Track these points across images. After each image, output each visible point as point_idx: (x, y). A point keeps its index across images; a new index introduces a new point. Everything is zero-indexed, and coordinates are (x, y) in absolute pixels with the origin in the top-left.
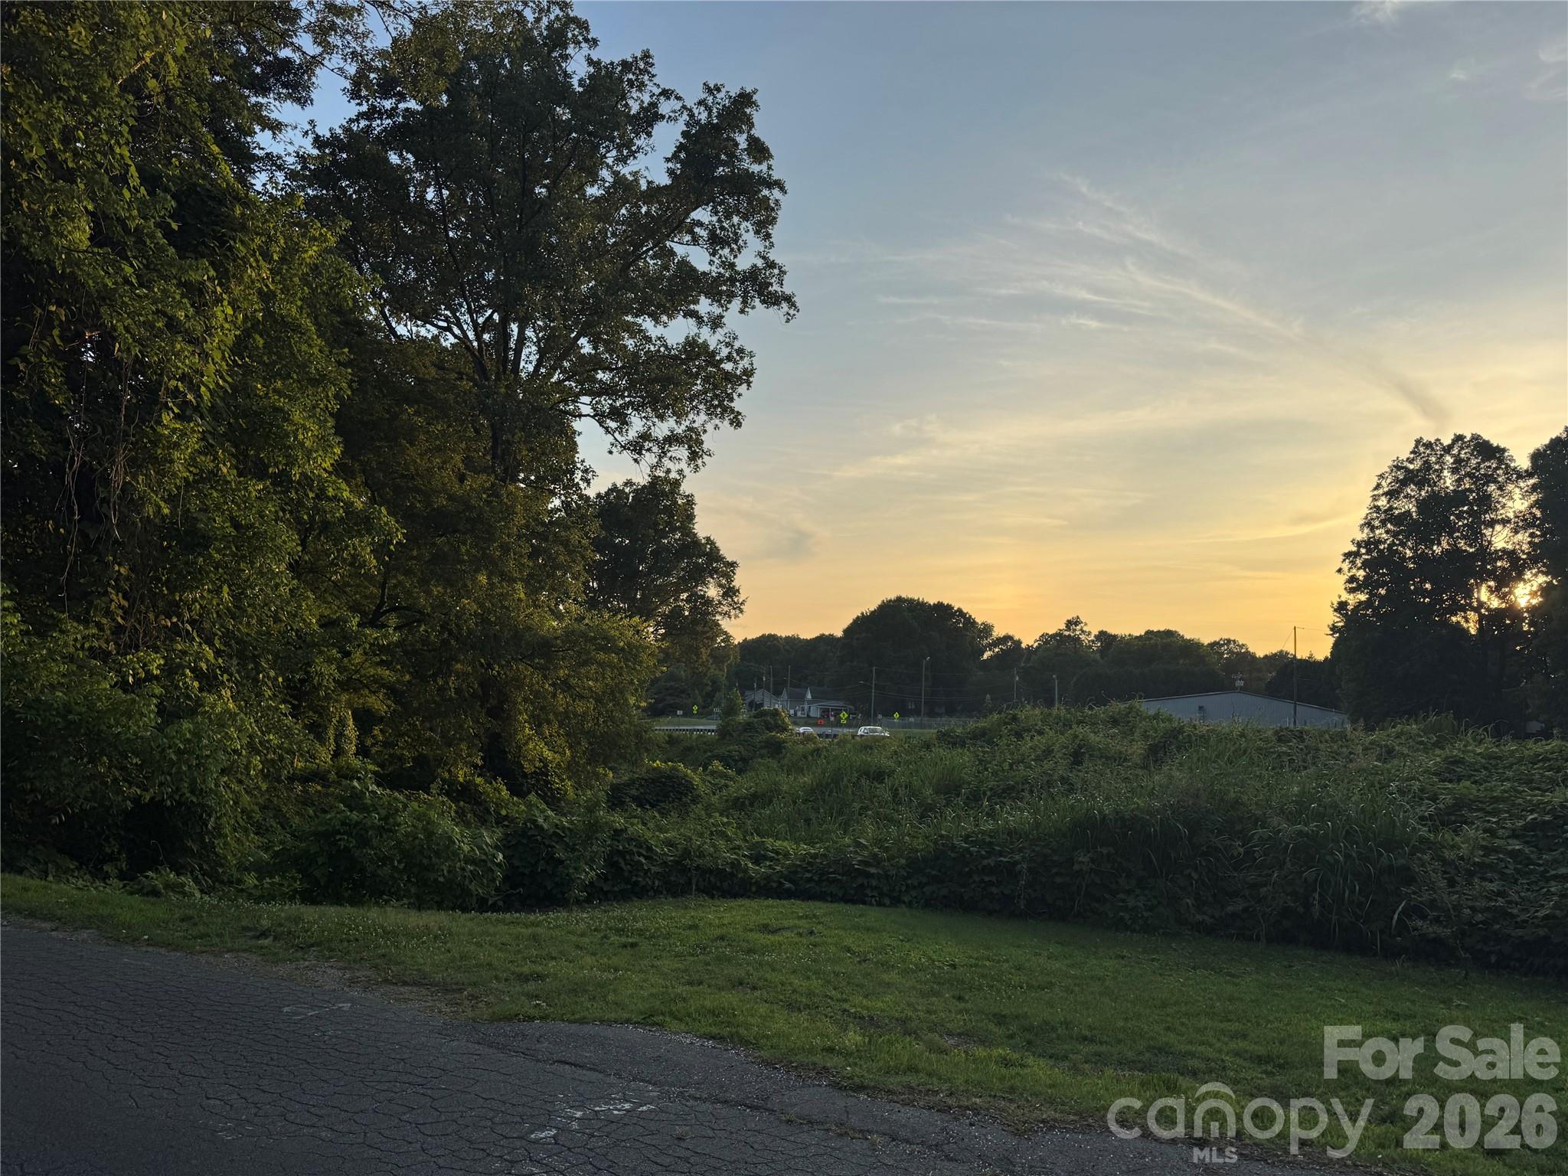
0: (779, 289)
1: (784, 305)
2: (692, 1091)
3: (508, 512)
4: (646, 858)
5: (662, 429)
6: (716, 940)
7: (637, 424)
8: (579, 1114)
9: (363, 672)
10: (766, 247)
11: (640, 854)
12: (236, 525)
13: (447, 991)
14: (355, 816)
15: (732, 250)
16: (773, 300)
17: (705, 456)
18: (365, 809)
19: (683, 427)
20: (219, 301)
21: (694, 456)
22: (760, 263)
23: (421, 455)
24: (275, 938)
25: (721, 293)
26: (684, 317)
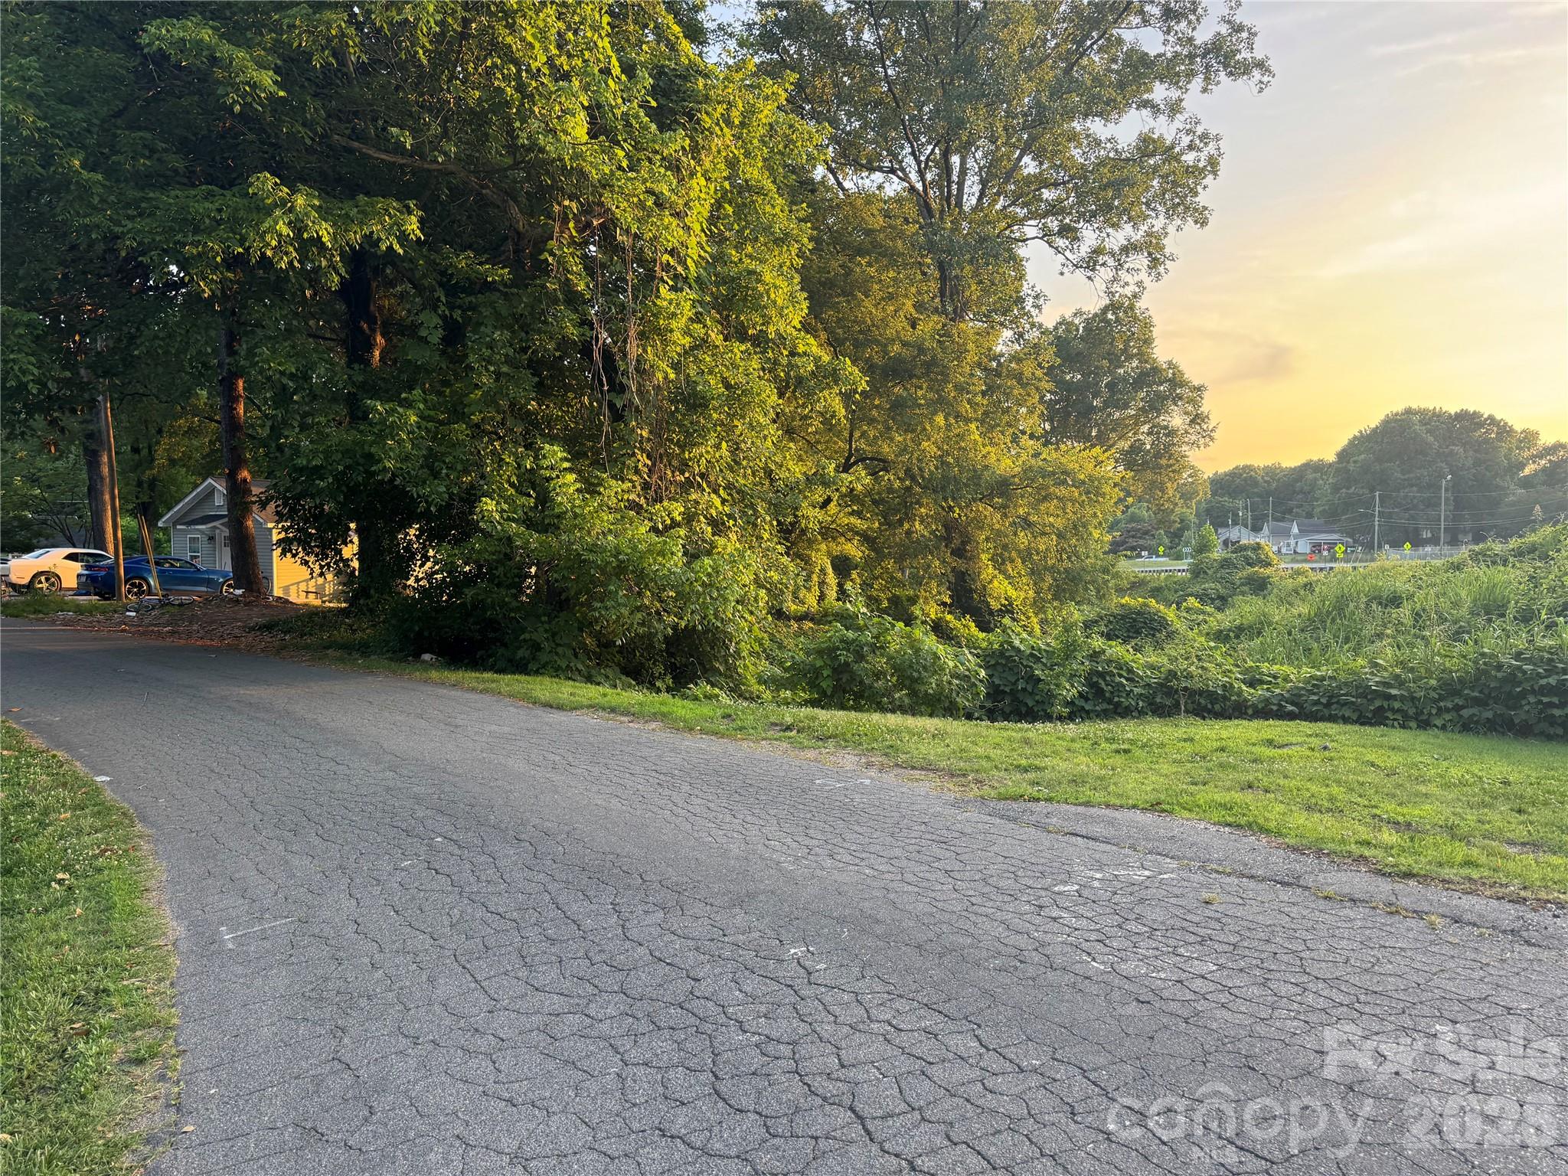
0: (1249, 56)
1: (1256, 73)
2: (1215, 866)
3: (961, 353)
4: (1127, 679)
5: (1117, 238)
6: (1216, 750)
7: (1089, 236)
8: (1098, 876)
9: (838, 522)
10: (1231, 8)
11: (1121, 676)
12: (728, 386)
13: (953, 776)
14: (851, 634)
15: (1190, 22)
16: (1239, 70)
17: (1167, 262)
18: (859, 629)
19: (1141, 233)
20: (692, 174)
21: (1154, 263)
22: (1224, 29)
23: (876, 306)
24: (798, 732)
25: (1178, 74)
26: (1137, 109)
